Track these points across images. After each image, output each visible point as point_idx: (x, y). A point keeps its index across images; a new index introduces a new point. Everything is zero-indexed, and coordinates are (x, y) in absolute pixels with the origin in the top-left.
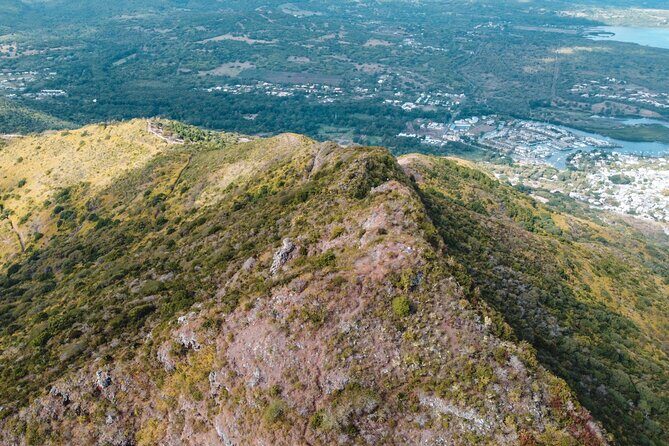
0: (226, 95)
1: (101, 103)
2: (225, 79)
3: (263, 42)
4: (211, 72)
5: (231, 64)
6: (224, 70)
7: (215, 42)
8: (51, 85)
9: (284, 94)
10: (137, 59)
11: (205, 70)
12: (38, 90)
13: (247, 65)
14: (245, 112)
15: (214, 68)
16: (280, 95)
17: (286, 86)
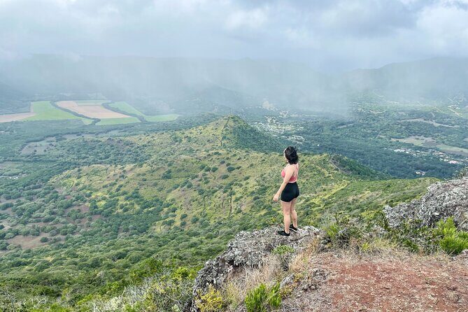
0: (406, 155)
1: (321, 147)
2: (410, 146)
3: (447, 126)
4: (400, 140)
5: (417, 137)
6: (411, 140)
7: (409, 122)
8: (298, 133)
9: (454, 162)
10: (353, 126)
11: (396, 138)
12: (291, 135)
13: (429, 139)
14: (417, 169)
15: (403, 138)
16: (450, 162)
17: (457, 157)
